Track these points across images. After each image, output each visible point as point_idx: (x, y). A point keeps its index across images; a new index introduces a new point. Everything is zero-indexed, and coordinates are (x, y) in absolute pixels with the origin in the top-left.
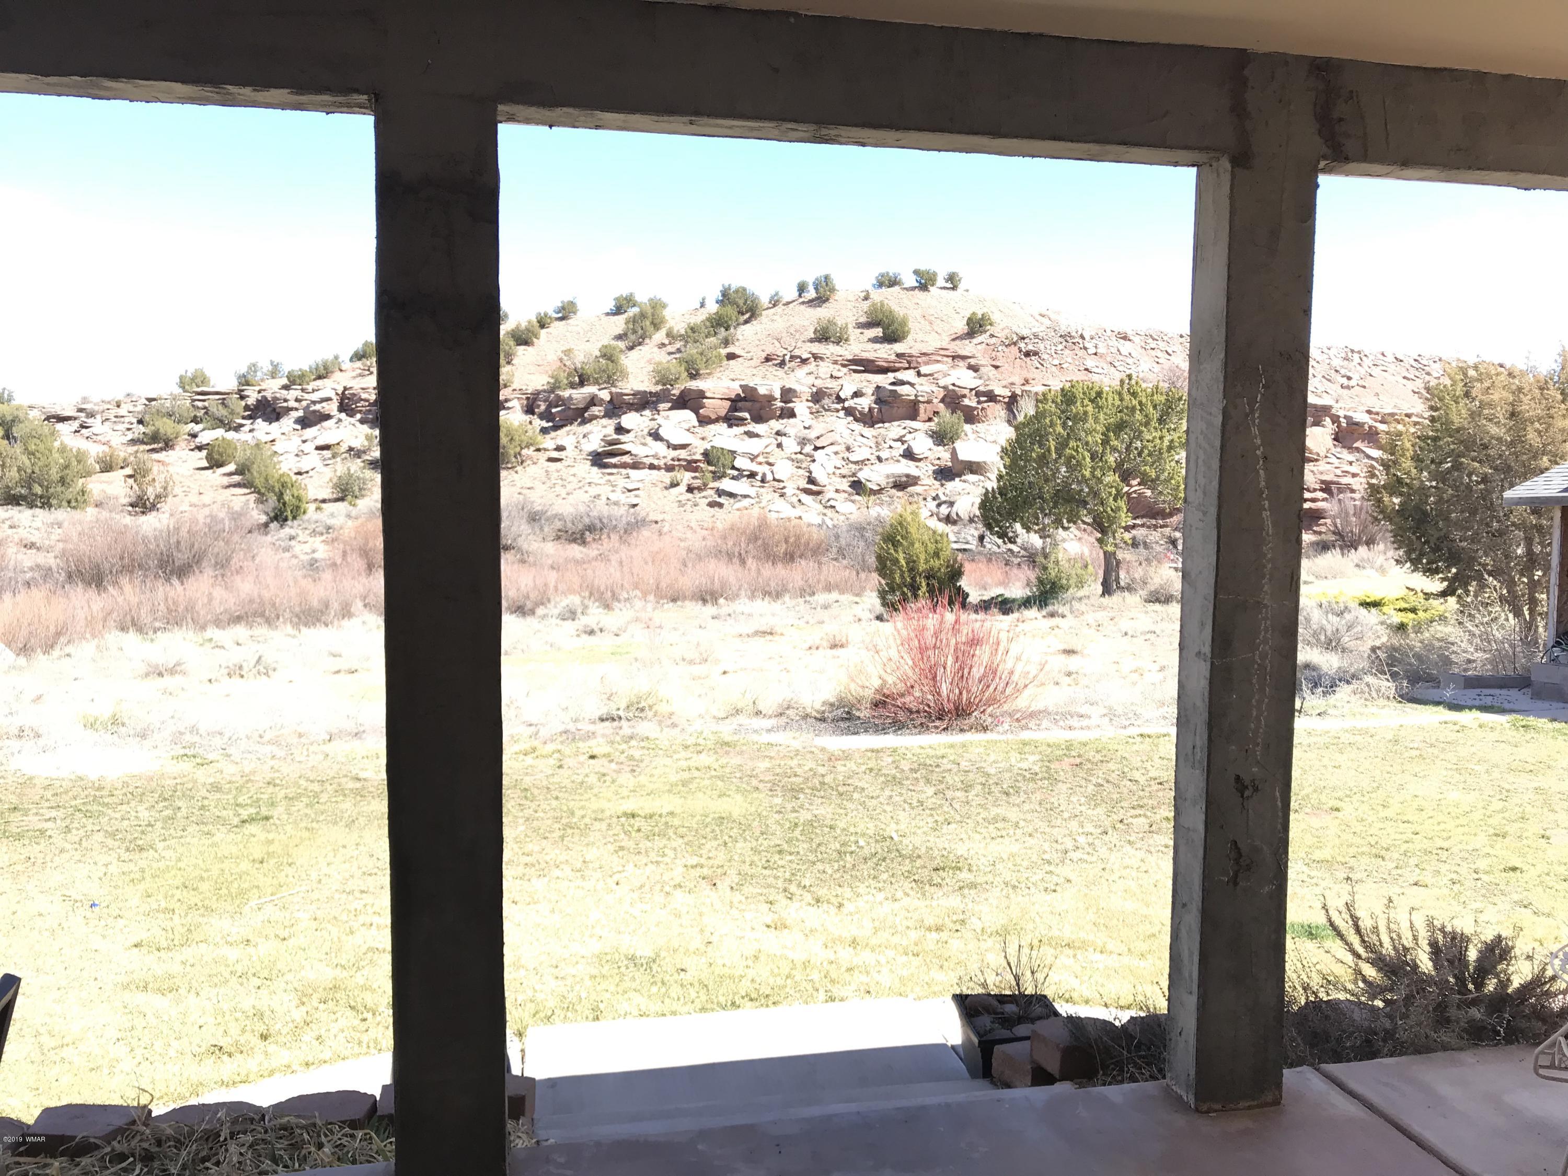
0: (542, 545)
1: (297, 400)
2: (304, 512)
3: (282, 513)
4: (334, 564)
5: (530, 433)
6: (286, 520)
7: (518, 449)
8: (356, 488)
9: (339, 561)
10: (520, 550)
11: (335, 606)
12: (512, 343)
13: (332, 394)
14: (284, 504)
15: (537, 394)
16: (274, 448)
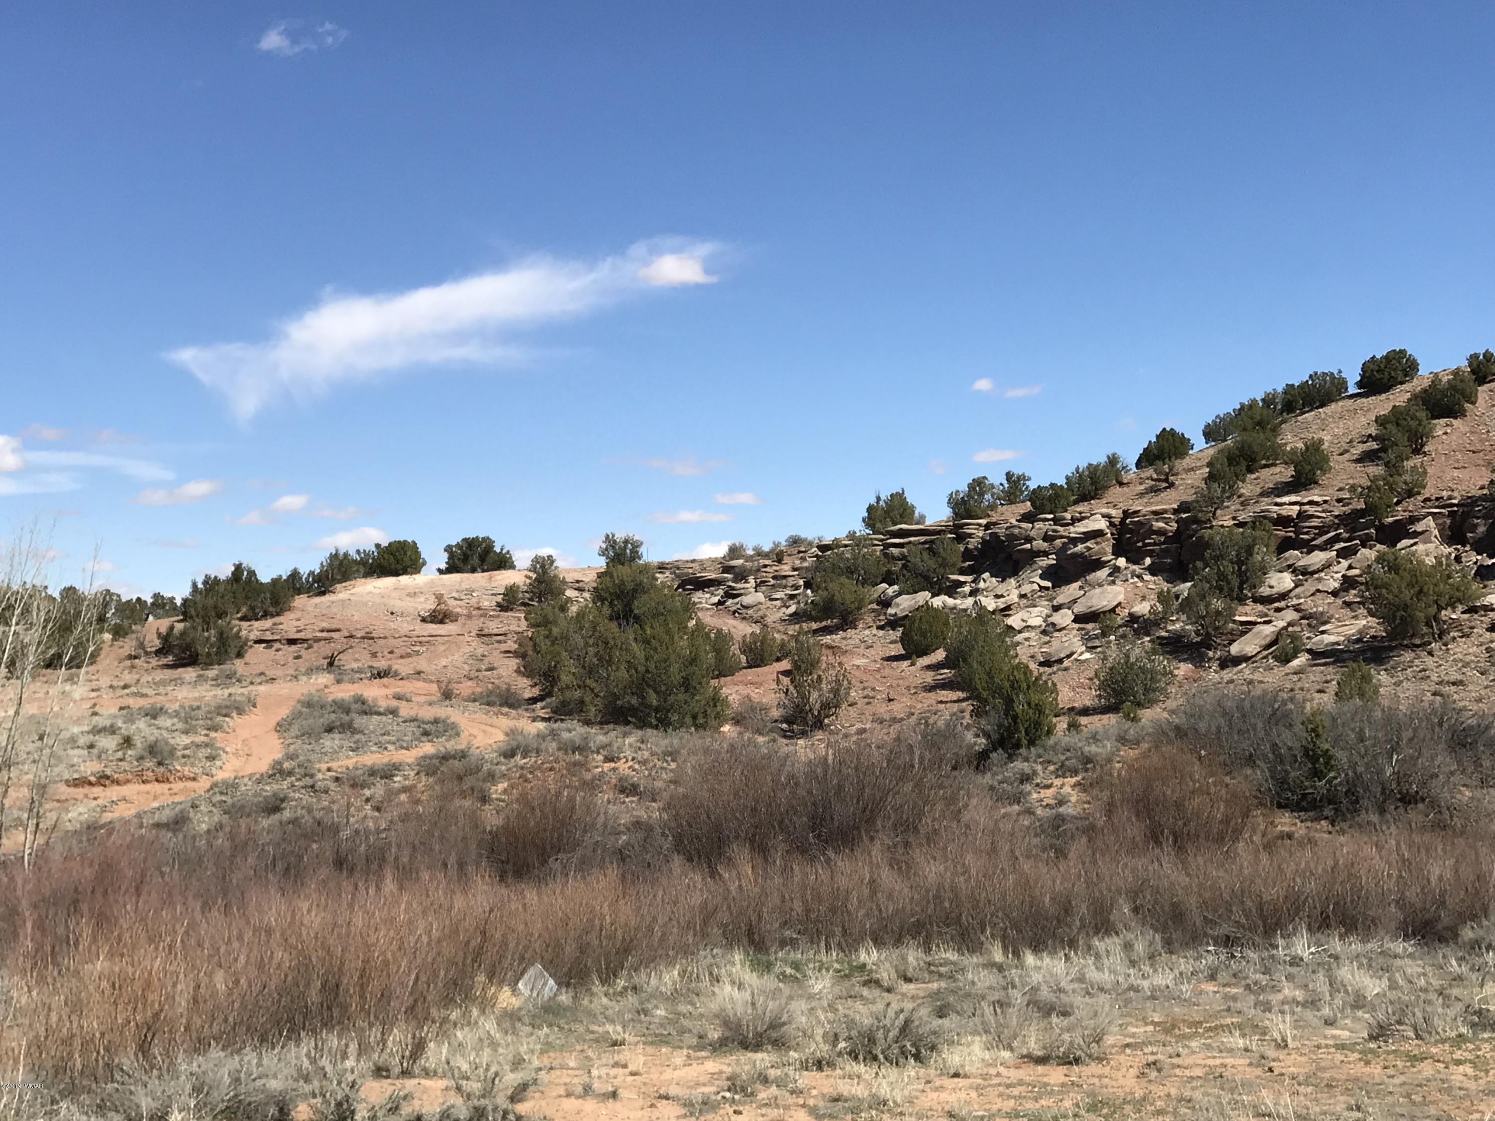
0: (1478, 793)
1: (1046, 538)
2: (1049, 732)
3: (1011, 735)
4: (1092, 827)
5: (1457, 577)
6: (1018, 746)
7: (1433, 610)
8: (1138, 688)
9: (1101, 821)
10: (1434, 804)
11: (1082, 909)
12: (1422, 414)
13: (1102, 524)
14: (1015, 718)
15: (1469, 503)
16: (1010, 621)
